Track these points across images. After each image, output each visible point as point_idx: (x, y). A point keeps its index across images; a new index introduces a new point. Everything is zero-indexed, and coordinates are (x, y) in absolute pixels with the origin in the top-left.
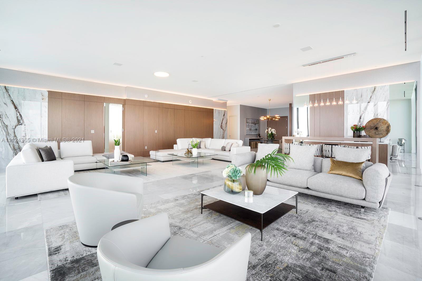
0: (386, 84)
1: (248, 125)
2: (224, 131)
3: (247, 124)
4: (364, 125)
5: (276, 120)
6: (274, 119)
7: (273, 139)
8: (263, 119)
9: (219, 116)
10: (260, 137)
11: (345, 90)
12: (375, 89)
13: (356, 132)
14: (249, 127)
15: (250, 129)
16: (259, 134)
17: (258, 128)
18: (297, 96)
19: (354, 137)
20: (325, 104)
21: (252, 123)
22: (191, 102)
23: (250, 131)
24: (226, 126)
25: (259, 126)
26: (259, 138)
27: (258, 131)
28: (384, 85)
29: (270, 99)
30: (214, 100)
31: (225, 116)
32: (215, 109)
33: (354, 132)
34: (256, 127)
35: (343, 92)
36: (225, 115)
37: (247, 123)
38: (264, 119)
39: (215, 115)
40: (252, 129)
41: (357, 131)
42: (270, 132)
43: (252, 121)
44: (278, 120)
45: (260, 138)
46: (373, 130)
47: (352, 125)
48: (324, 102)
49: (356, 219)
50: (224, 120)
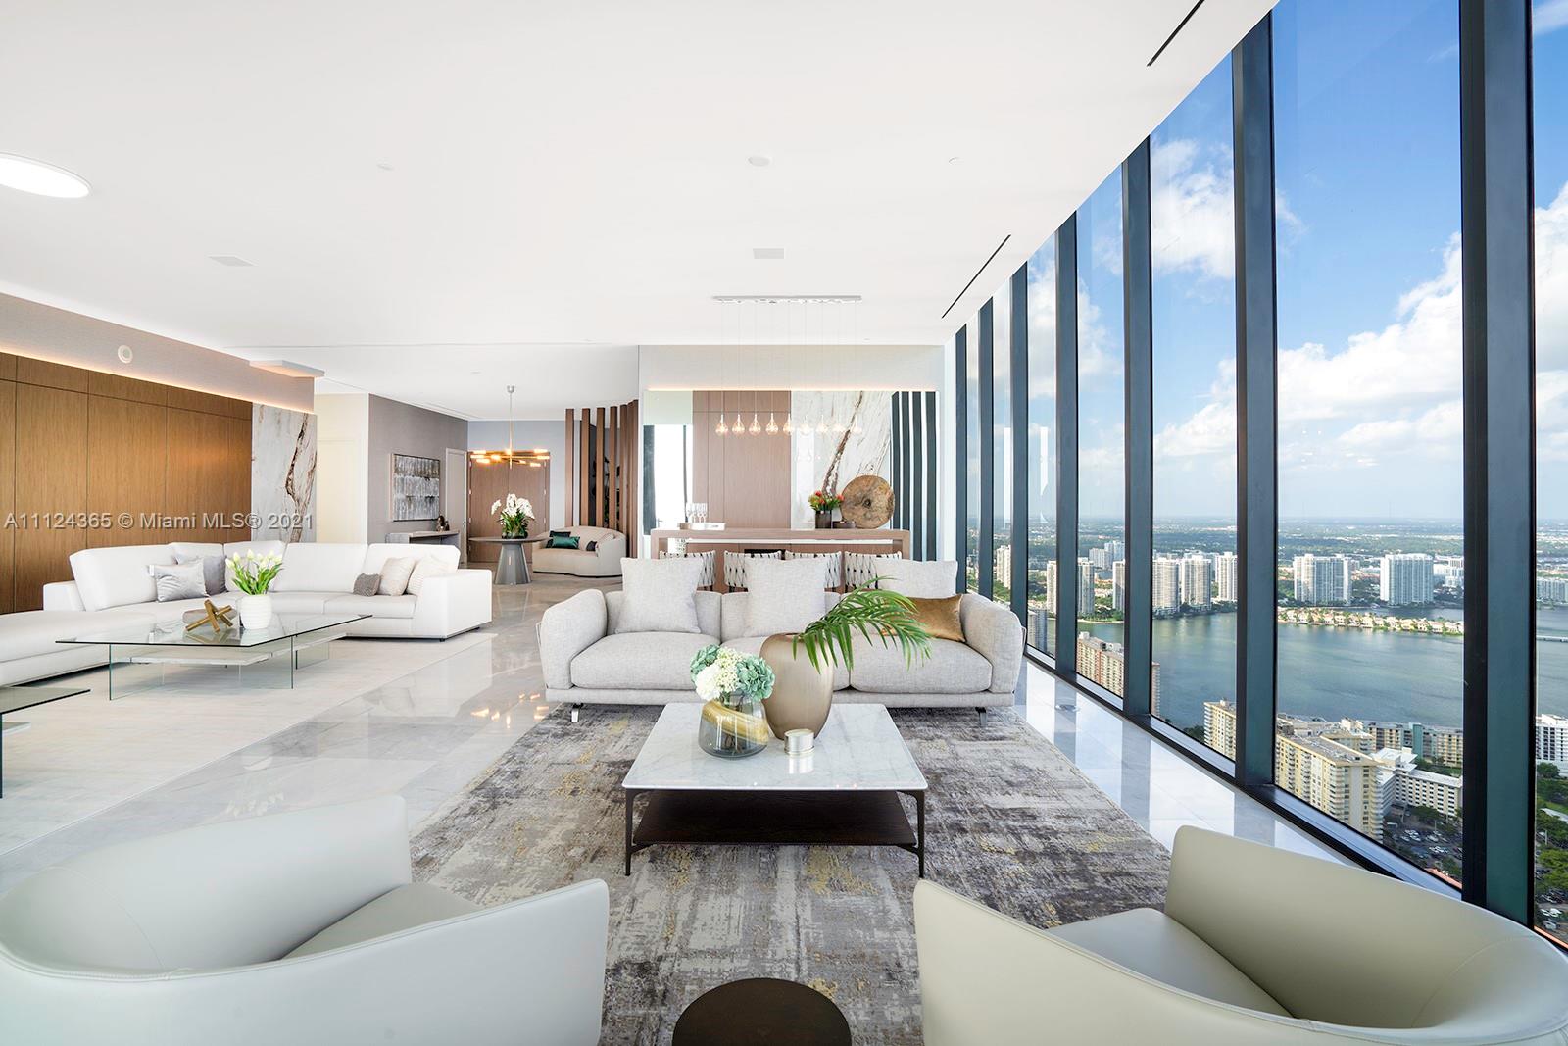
0: (885, 390)
1: (402, 480)
2: (302, 504)
3: (398, 477)
4: (839, 491)
5: (533, 464)
6: (522, 462)
7: (522, 538)
8: (486, 461)
9: (279, 435)
10: (447, 529)
11: (793, 390)
12: (861, 397)
13: (822, 512)
14: (403, 489)
15: (409, 498)
16: (442, 518)
17: (435, 492)
18: (651, 390)
19: (817, 528)
20: (746, 429)
21: (415, 474)
22: (126, 354)
23: (409, 507)
24: (311, 484)
25: (441, 485)
26: (442, 533)
27: (435, 506)
28: (881, 390)
29: (513, 388)
30: (256, 359)
31: (306, 437)
32: (261, 403)
33: (818, 513)
34: (432, 489)
35: (787, 394)
36: (307, 433)
37: (396, 470)
38: (493, 462)
39: (260, 432)
40: (417, 496)
41: (824, 507)
42: (513, 513)
43: (414, 465)
44: (539, 465)
45: (447, 533)
46: (860, 506)
47: (812, 493)
48: (777, 421)
49: (991, 742)
50: (300, 457)
